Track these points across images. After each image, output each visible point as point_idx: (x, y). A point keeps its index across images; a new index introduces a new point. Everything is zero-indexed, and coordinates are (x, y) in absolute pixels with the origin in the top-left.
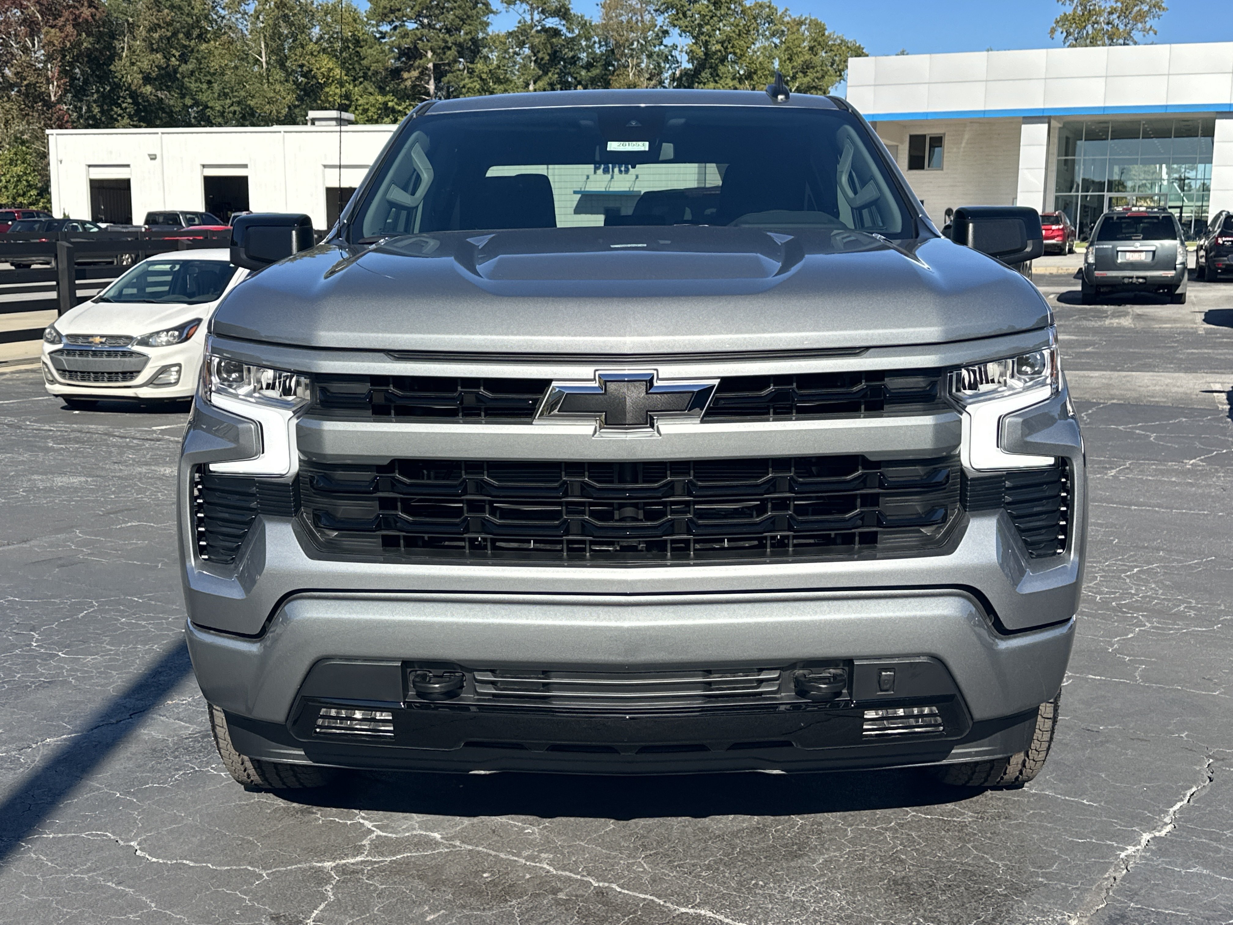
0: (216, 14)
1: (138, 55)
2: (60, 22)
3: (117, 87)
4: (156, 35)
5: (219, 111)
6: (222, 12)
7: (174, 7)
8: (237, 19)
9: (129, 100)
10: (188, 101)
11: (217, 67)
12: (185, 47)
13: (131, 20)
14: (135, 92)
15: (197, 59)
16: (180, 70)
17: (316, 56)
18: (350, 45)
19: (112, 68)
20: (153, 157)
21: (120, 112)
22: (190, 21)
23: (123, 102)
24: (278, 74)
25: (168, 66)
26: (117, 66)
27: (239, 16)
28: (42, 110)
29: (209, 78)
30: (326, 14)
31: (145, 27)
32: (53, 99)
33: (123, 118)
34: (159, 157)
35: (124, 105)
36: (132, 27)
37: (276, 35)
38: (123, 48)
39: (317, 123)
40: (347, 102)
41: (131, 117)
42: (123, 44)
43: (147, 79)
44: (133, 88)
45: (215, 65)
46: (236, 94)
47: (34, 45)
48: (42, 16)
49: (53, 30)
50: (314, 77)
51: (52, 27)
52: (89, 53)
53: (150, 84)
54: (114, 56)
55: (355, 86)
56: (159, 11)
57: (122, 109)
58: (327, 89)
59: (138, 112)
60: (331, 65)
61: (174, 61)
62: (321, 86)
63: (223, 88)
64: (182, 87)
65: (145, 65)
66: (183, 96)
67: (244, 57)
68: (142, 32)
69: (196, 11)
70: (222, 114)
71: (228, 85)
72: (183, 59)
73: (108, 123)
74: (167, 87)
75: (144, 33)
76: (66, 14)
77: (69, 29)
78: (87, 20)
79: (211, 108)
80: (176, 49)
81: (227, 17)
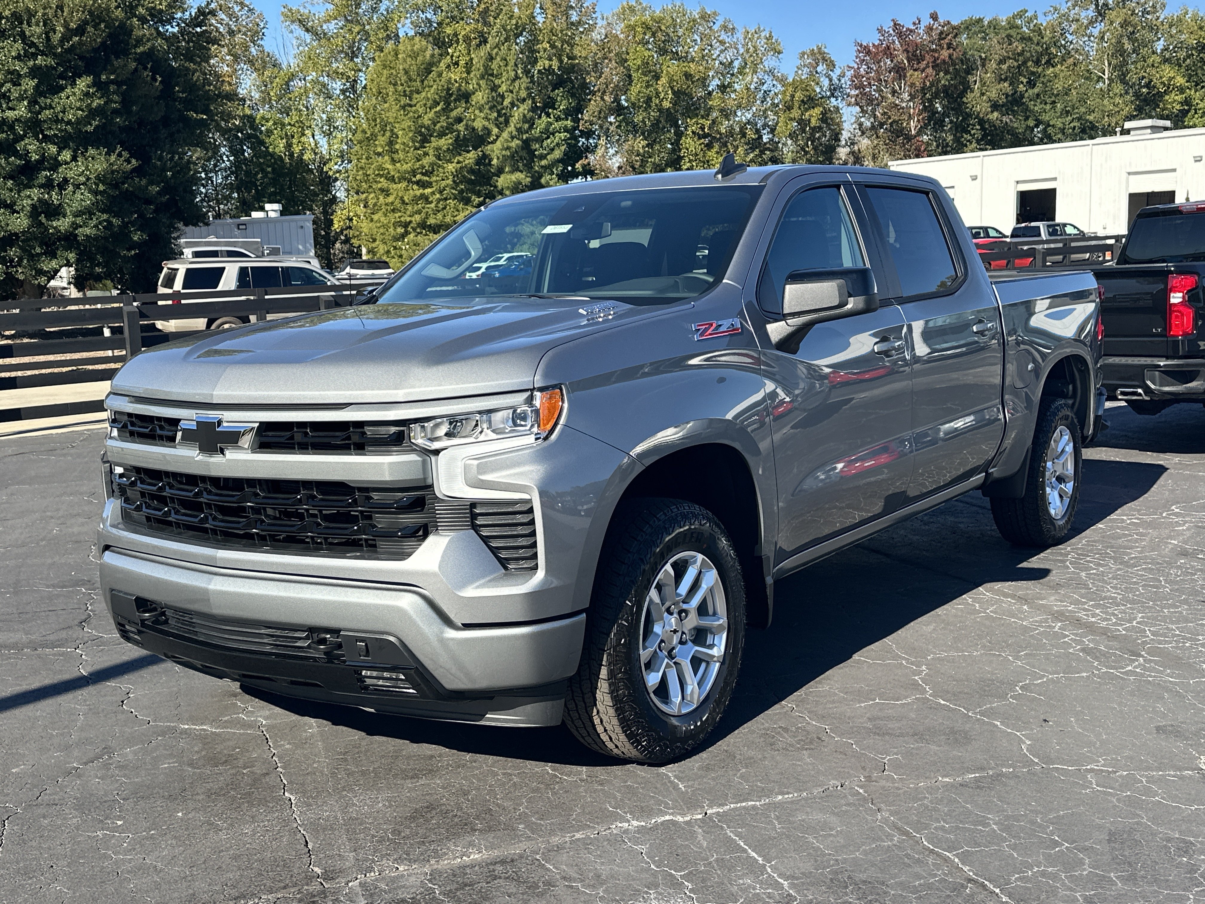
0: (1064, 40)
1: (988, 86)
2: (923, 65)
3: (969, 115)
4: (1004, 67)
5: (1060, 128)
6: (1070, 38)
7: (1025, 39)
8: (1084, 42)
9: (978, 127)
10: (1031, 123)
11: (1060, 88)
12: (1033, 73)
13: (983, 55)
14: (983, 119)
15: (1043, 83)
16: (1026, 95)
17: (1157, 67)
18: (1194, 52)
19: (965, 99)
20: (974, 178)
21: (969, 138)
22: (1039, 48)
23: (973, 129)
24: (1118, 88)
25: (1016, 92)
26: (970, 98)
27: (1086, 38)
28: (903, 143)
29: (1053, 99)
30: (1170, 27)
31: (995, 60)
32: (913, 132)
33: (971, 143)
34: (979, 178)
35: (972, 132)
36: (984, 61)
37: (1120, 51)
38: (976, 81)
39: (1132, 133)
40: (1186, 108)
41: (978, 142)
42: (975, 79)
43: (995, 106)
44: (981, 116)
45: (1059, 86)
46: (1076, 111)
47: (900, 89)
48: (908, 61)
49: (916, 73)
50: (1154, 87)
51: (915, 70)
52: (945, 89)
53: (997, 110)
54: (967, 88)
55: (1196, 92)
56: (1010, 45)
57: (971, 135)
58: (1167, 97)
59: (984, 137)
60: (1172, 74)
61: (1021, 88)
62: (1160, 95)
63: (1066, 107)
64: (1027, 109)
65: (993, 94)
66: (1027, 118)
67: (1088, 76)
68: (993, 65)
69: (1046, 39)
70: (1063, 131)
71: (1070, 104)
72: (1031, 84)
73: (959, 149)
74: (1013, 111)
75: (994, 66)
76: (927, 57)
77: (930, 70)
78: (944, 60)
79: (1053, 126)
80: (1025, 77)
81: (1074, 42)
